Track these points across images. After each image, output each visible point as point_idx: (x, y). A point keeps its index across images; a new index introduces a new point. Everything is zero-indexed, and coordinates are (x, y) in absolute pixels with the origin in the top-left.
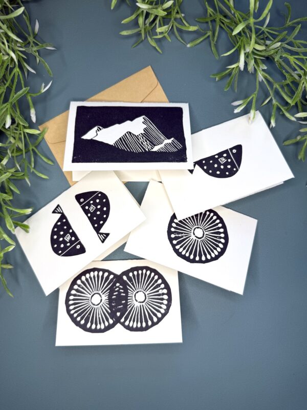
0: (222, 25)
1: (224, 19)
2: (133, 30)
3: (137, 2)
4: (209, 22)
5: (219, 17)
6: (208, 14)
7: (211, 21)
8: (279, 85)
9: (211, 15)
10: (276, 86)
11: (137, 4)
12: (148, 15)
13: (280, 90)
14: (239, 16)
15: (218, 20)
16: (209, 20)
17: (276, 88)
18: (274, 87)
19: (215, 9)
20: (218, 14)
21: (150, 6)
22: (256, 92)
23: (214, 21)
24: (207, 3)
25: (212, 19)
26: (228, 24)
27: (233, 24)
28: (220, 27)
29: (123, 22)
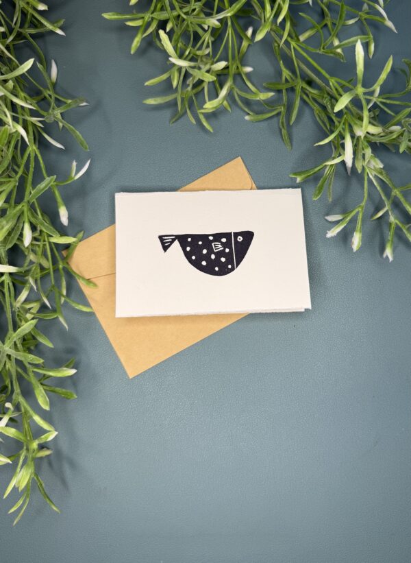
0: (305, 97)
1: (308, 88)
2: (164, 98)
3: (171, 57)
4: (284, 91)
5: (300, 84)
6: (284, 79)
7: (287, 90)
8: (401, 192)
9: (286, 80)
10: (396, 192)
11: (170, 59)
12: (187, 75)
13: (402, 200)
14: (336, 84)
15: (298, 89)
16: (284, 87)
17: (396, 197)
18: (393, 194)
19: (293, 72)
20: (299, 80)
21: (192, 64)
22: (363, 204)
23: (292, 89)
24: (281, 62)
25: (289, 86)
26: (315, 96)
27: (326, 96)
28: (302, 99)
29: (147, 84)
